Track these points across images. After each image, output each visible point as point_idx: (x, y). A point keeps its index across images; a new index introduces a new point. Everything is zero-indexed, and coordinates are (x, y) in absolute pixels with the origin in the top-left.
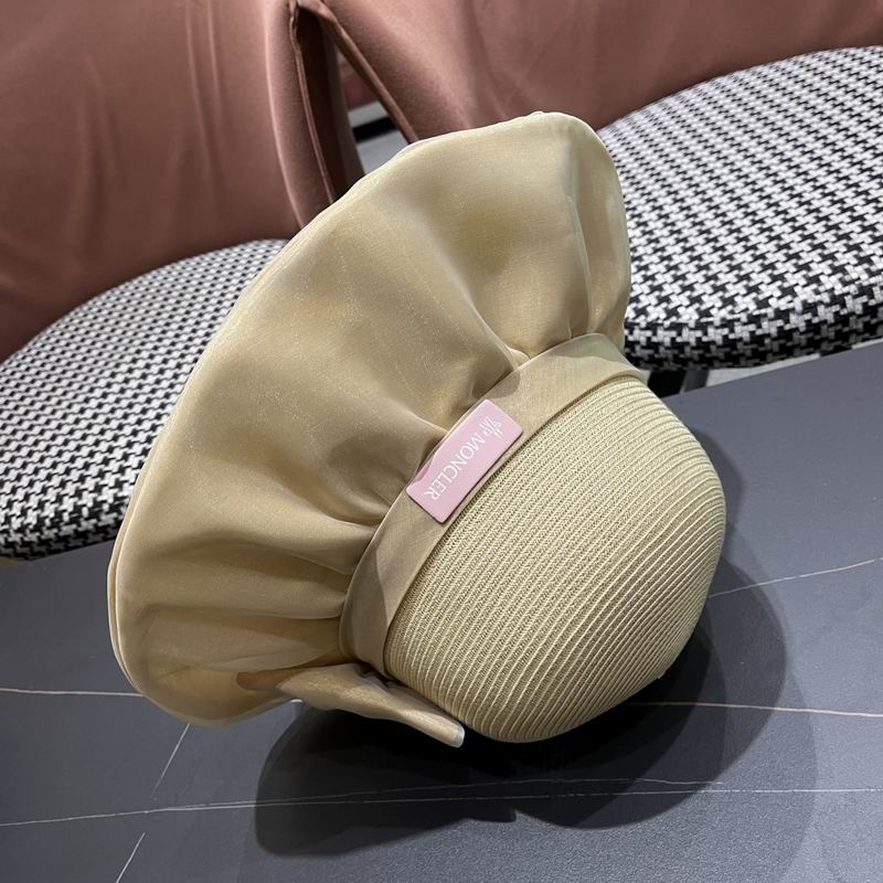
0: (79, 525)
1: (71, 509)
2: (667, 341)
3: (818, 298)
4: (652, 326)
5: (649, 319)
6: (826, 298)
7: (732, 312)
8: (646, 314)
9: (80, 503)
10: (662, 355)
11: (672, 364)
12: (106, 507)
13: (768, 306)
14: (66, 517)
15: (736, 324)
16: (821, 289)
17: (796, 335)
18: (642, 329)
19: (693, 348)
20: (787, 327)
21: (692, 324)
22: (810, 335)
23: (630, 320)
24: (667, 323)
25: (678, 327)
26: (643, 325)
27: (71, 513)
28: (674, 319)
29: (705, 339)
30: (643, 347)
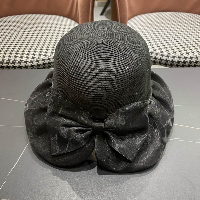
0: (8, 64)
1: (7, 60)
2: (159, 58)
3: (193, 56)
4: (157, 54)
5: (157, 52)
6: (195, 57)
7: (175, 55)
8: (156, 51)
9: (10, 59)
10: (157, 61)
11: (158, 63)
12: (17, 62)
13: (183, 55)
14: (5, 61)
15: (175, 57)
16: (194, 55)
17: (187, 63)
18: (154, 54)
19: (165, 61)
20: (186, 61)
21: (166, 55)
22: (189, 64)
23: (152, 52)
24: (160, 54)
25: (163, 55)
26: (155, 53)
27: (7, 61)
28: (162, 53)
29: (168, 59)
30: (153, 58)
